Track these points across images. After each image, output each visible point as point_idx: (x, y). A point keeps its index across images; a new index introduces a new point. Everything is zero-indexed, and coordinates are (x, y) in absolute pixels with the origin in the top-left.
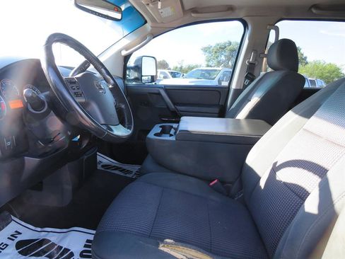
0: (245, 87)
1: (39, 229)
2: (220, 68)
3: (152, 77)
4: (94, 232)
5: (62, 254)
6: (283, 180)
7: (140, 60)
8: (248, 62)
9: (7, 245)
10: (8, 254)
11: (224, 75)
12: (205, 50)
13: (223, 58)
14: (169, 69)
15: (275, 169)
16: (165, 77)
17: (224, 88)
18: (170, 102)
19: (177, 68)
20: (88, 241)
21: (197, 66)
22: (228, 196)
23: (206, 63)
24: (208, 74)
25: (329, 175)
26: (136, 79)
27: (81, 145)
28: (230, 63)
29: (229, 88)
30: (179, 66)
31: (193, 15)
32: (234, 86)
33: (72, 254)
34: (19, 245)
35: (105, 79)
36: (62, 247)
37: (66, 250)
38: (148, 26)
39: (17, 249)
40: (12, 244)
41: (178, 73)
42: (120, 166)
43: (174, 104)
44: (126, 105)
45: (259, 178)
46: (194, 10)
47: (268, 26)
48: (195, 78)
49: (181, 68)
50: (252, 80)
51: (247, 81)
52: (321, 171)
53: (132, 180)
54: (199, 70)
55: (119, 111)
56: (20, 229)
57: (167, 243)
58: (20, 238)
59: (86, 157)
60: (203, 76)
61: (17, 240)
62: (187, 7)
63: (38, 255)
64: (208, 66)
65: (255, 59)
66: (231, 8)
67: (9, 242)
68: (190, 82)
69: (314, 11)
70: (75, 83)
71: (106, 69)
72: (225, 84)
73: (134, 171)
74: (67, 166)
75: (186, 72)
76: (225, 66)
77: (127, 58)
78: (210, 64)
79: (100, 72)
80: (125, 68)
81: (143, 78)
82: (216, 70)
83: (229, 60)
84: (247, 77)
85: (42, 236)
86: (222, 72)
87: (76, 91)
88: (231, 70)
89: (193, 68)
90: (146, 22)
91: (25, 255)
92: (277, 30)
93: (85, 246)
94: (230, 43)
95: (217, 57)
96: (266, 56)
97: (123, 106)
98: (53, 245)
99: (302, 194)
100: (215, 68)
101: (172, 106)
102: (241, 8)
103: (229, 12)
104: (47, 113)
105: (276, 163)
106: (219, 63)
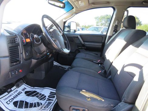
0: (113, 35)
1: (32, 88)
2: (102, 27)
3: (74, 30)
4: (55, 90)
5: (42, 96)
6: (127, 71)
7: (70, 23)
8: (115, 25)
9: (22, 92)
10: (22, 95)
11: (104, 29)
12: (96, 18)
13: (104, 22)
14: (80, 27)
15: (124, 67)
16: (78, 30)
17: (104, 35)
18: (82, 40)
19: (83, 26)
20: (51, 92)
21: (92, 26)
22: (105, 77)
23: (96, 24)
24: (97, 29)
25: (143, 68)
26: (68, 31)
27: (49, 56)
28: (107, 24)
29: (106, 35)
30: (84, 25)
31: (93, 5)
32: (108, 35)
33: (45, 96)
34: (26, 93)
35: (60, 31)
36: (41, 94)
37: (43, 95)
38: (74, 10)
39: (25, 94)
40: (23, 92)
41: (84, 28)
42: (61, 66)
43: (84, 41)
44: (67, 41)
45: (118, 71)
46: (93, 3)
47: (124, 10)
48: (91, 30)
49: (85, 26)
50: (116, 32)
51: (114, 33)
52: (140, 67)
53: (67, 71)
54: (93, 27)
55: (65, 43)
56: (26, 87)
57: (83, 91)
58: (26, 90)
59: (50, 61)
60: (95, 30)
61: (25, 91)
62: (90, 2)
63: (33, 96)
64: (97, 25)
65: (118, 23)
66: (108, 3)
67: (22, 91)
68: (89, 32)
69: (144, 3)
70: (51, 33)
71: (60, 28)
72: (105, 33)
73: (67, 68)
74: (43, 64)
75: (88, 28)
76: (104, 26)
77: (65, 23)
78: (98, 24)
79: (58, 29)
80: (64, 27)
81: (71, 31)
82: (101, 27)
83: (106, 22)
84: (114, 31)
85: (34, 90)
86: (103, 28)
87: (52, 36)
88: (108, 28)
89: (90, 26)
90: (73, 8)
91: (28, 96)
92: (128, 11)
93: (50, 94)
94: (107, 15)
95: (101, 22)
96: (123, 22)
97: (66, 42)
98: (38, 93)
99: (133, 75)
100: (100, 26)
101: (83, 42)
102: (112, 2)
103: (108, 4)
104: (40, 44)
105: (124, 65)
106: (102, 24)
